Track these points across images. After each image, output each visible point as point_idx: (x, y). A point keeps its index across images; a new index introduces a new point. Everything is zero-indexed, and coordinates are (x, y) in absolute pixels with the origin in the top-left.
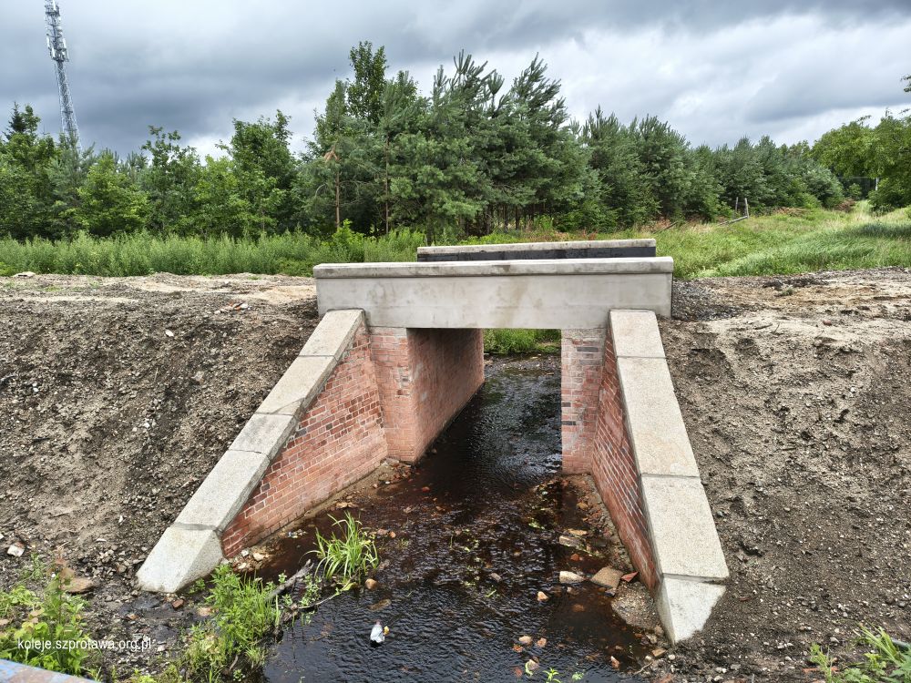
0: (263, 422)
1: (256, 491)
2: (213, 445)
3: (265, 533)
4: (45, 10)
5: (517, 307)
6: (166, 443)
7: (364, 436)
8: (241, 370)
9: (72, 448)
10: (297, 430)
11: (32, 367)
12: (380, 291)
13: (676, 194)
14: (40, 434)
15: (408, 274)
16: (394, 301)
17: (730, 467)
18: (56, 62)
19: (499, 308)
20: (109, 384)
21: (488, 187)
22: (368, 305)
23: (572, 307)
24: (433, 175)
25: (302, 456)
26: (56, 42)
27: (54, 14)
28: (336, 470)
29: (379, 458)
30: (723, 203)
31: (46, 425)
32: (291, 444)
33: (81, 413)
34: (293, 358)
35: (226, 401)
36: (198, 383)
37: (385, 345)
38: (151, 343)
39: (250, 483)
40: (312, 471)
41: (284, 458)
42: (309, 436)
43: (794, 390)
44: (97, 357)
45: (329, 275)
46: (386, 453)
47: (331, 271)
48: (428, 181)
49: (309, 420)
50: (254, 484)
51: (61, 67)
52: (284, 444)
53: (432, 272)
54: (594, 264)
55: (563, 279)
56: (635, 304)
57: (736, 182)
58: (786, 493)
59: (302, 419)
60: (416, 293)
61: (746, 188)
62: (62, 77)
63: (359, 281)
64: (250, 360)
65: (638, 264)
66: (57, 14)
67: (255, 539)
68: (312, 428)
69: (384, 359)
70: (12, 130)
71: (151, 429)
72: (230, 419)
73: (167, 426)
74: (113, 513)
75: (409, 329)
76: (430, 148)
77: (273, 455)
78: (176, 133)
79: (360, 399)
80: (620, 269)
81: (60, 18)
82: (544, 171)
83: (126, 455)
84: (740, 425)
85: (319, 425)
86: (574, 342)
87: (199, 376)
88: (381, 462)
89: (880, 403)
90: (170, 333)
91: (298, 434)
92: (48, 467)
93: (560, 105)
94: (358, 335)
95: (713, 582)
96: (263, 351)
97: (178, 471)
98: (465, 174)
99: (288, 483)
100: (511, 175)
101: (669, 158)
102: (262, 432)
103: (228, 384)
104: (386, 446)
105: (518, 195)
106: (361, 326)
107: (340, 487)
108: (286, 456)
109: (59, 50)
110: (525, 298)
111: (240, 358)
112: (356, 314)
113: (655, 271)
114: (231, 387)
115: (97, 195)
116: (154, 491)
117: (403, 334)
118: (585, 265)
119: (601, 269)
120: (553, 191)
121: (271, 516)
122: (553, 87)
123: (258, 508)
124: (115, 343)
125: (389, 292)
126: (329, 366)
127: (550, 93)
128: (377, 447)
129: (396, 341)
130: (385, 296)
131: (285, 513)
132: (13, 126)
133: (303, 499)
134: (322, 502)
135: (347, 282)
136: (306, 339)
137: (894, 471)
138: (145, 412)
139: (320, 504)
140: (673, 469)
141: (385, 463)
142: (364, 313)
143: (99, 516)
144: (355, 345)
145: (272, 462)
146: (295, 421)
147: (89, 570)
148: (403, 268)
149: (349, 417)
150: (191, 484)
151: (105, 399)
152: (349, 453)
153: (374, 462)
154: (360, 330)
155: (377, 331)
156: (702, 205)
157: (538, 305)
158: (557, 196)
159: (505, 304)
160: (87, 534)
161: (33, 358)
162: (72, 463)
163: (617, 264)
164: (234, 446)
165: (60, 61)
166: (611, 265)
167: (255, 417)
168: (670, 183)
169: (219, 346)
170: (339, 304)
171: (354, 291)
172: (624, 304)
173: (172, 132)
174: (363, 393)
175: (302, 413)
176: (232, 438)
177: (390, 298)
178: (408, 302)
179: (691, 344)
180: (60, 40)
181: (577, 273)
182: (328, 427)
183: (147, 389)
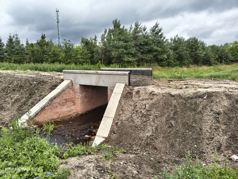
0: (43, 101)
1: (37, 114)
2: (33, 104)
3: (39, 123)
4: (56, 11)
5: (99, 81)
6: (26, 103)
7: (69, 107)
8: (44, 91)
9: (10, 103)
10: (50, 103)
11: (10, 88)
12: (74, 76)
13: (199, 58)
14: (6, 100)
15: (79, 73)
16: (77, 78)
17: (120, 116)
18: (57, 23)
19: (96, 81)
20: (21, 92)
21: (139, 54)
22: (72, 79)
23: (109, 82)
24: (123, 51)
25: (51, 109)
26: (57, 18)
27: (57, 12)
28: (60, 113)
29: (73, 112)
30: (216, 61)
31: (8, 99)
32: (48, 106)
33: (14, 97)
34: (54, 89)
35: (39, 96)
36: (36, 93)
37: (75, 88)
38: (31, 84)
39: (36, 112)
40: (53, 112)
41: (45, 109)
42: (53, 105)
43: (140, 102)
44: (21, 86)
45: (65, 72)
46: (75, 111)
47: (65, 71)
48: (121, 52)
49: (53, 102)
50: (37, 113)
51: (58, 24)
52: (46, 106)
53: (83, 73)
54: (113, 73)
55: (108, 75)
56: (121, 82)
57: (222, 55)
58: (127, 122)
59: (51, 101)
60: (81, 77)
61: (225, 57)
62: (58, 26)
63: (71, 74)
64: (47, 89)
65: (121, 73)
66: (58, 12)
67: (36, 124)
68: (54, 103)
69: (75, 91)
70: (41, 39)
71: (24, 101)
72: (38, 100)
73: (27, 101)
74: (12, 115)
75: (80, 85)
76: (123, 45)
77: (43, 107)
78: (70, 40)
79: (69, 99)
80: (118, 74)
81: (59, 13)
82: (156, 51)
83: (18, 105)
84: (126, 108)
85: (56, 103)
86: (110, 90)
87: (36, 91)
88: (74, 113)
89: (154, 106)
90: (35, 83)
91: (50, 104)
92: (5, 106)
93: (162, 34)
94: (69, 85)
95: (104, 138)
96: (49, 87)
97: (25, 109)
98: (132, 51)
99: (46, 114)
100: (146, 52)
101: (198, 48)
102: (42, 103)
103: (41, 93)
104: (75, 110)
105: (147, 57)
106: (70, 83)
107: (61, 117)
108: (46, 108)
109: (58, 20)
110: (101, 79)
111: (45, 88)
112: (69, 81)
113: (125, 75)
114: (41, 94)
115: (53, 54)
116: (20, 112)
117: (79, 86)
118: (111, 73)
119: (115, 74)
120: (158, 56)
121: (41, 120)
122: (160, 29)
123: (37, 117)
124: (25, 84)
125: (76, 76)
126: (60, 91)
127: (160, 31)
128: (72, 110)
129: (77, 87)
130: (75, 77)
131: (45, 120)
132: (42, 38)
133: (50, 118)
134: (55, 119)
135: (69, 74)
136: (59, 85)
137: (148, 119)
138: (25, 98)
139: (54, 119)
140: (110, 116)
141: (75, 114)
142: (71, 81)
143: (9, 116)
144: (68, 87)
145: (42, 109)
146: (49, 101)
147: (3, 125)
148: (78, 72)
149: (65, 102)
150: (26, 111)
151: (19, 94)
152: (64, 110)
153: (72, 113)
154: (70, 84)
155: (74, 85)
156: (209, 61)
157: (103, 81)
158: (160, 57)
159: (97, 80)
160: (6, 119)
161: (10, 86)
162: (9, 106)
163: (118, 73)
164: (36, 105)
165: (58, 22)
166: (116, 73)
167: (42, 100)
168: (197, 55)
169: (42, 85)
170: (67, 79)
171: (70, 76)
172: (119, 82)
173: (69, 40)
174: (70, 98)
175: (51, 100)
176: (36, 104)
177: (76, 78)
178: (80, 79)
179: (128, 91)
180: (58, 17)
181: (110, 74)
182: (58, 104)
183: (27, 93)
